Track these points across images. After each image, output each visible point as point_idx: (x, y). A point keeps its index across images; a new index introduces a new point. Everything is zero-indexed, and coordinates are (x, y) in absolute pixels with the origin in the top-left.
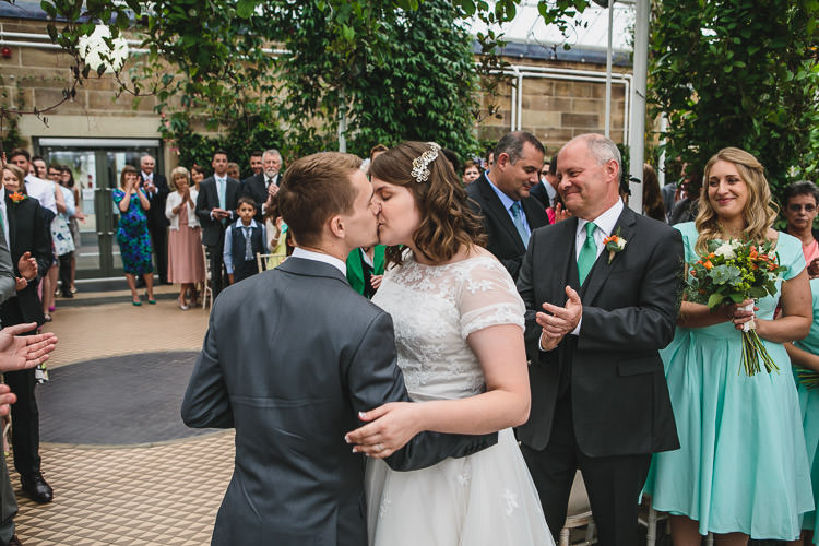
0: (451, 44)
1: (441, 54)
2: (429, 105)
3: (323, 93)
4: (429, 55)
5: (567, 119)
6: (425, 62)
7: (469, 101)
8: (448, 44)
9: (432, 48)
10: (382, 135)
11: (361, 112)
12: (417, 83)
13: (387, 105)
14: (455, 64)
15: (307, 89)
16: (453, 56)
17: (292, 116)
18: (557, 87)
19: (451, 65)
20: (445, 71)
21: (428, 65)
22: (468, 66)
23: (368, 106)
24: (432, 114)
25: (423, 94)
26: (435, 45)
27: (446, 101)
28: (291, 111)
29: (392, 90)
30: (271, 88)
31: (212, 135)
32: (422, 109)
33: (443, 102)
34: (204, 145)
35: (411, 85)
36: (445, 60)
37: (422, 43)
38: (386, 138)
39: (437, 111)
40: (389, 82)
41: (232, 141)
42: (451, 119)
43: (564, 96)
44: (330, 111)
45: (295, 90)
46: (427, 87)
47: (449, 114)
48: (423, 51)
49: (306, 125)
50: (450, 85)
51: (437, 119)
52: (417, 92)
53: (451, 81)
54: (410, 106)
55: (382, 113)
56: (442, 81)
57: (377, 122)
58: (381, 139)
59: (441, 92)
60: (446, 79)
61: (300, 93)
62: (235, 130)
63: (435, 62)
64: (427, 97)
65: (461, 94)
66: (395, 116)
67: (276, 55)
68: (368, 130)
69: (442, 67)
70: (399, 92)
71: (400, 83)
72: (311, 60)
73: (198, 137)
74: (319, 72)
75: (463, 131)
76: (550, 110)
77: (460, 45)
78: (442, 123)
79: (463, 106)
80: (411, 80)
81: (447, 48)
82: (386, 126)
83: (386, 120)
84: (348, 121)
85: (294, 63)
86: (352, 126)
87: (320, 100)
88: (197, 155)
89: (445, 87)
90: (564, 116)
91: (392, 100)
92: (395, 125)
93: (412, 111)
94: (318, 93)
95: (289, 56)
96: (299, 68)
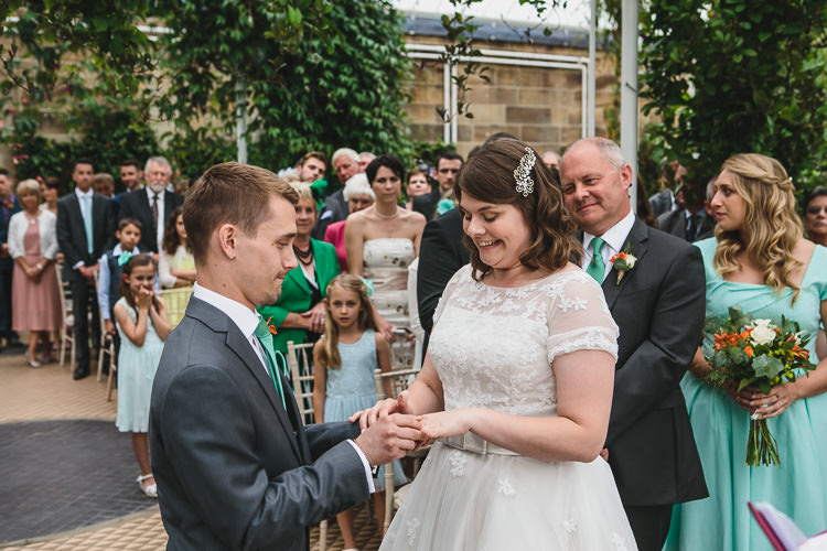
0: (377, 23)
1: (365, 34)
2: (351, 99)
3: (215, 85)
4: (351, 37)
5: (512, 113)
6: (345, 45)
7: (398, 93)
8: (373, 22)
9: (354, 27)
10: (294, 137)
11: (267, 108)
12: (337, 72)
13: (299, 98)
14: (383, 48)
15: (196, 79)
16: (379, 38)
17: (177, 113)
18: (500, 75)
19: (378, 49)
20: (370, 57)
21: (349, 49)
22: (398, 49)
23: (275, 99)
24: (356, 110)
25: (344, 85)
26: (357, 23)
27: (372, 94)
28: (176, 106)
29: (306, 80)
30: (150, 78)
31: (61, 138)
32: (343, 104)
33: (368, 95)
34: (50, 152)
35: (329, 74)
36: (370, 42)
37: (341, 22)
38: (299, 141)
39: (363, 106)
40: (301, 70)
41: (88, 145)
42: (380, 116)
43: (509, 85)
44: (224, 106)
45: (180, 80)
46: (350, 76)
47: (377, 110)
48: (344, 31)
49: (195, 124)
50: (378, 74)
51: (362, 116)
52: (336, 83)
53: (377, 69)
54: (327, 101)
55: (294, 109)
56: (367, 69)
57: (287, 121)
58: (292, 142)
59: (367, 83)
60: (372, 67)
61: (186, 84)
62: (92, 131)
63: (357, 44)
64: (349, 89)
65: (391, 85)
66: (309, 113)
67: (156, 34)
68: (275, 132)
69: (366, 51)
70: (314, 83)
71: (316, 72)
72: (199, 43)
73: (42, 141)
74: (211, 57)
75: (393, 131)
76: (490, 103)
77: (387, 23)
78: (368, 121)
79: (392, 100)
80: (328, 67)
81: (372, 27)
82: (298, 126)
83: (299, 117)
84: (249, 120)
85: (179, 45)
86: (254, 126)
87: (211, 92)
88: (42, 164)
89: (371, 76)
90: (509, 110)
91: (305, 93)
92: (309, 125)
93: (330, 106)
94: (209, 85)
95: (169, 36)
96: (184, 53)
